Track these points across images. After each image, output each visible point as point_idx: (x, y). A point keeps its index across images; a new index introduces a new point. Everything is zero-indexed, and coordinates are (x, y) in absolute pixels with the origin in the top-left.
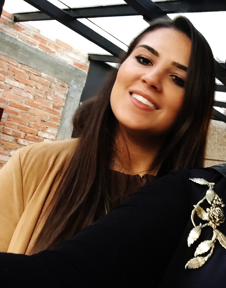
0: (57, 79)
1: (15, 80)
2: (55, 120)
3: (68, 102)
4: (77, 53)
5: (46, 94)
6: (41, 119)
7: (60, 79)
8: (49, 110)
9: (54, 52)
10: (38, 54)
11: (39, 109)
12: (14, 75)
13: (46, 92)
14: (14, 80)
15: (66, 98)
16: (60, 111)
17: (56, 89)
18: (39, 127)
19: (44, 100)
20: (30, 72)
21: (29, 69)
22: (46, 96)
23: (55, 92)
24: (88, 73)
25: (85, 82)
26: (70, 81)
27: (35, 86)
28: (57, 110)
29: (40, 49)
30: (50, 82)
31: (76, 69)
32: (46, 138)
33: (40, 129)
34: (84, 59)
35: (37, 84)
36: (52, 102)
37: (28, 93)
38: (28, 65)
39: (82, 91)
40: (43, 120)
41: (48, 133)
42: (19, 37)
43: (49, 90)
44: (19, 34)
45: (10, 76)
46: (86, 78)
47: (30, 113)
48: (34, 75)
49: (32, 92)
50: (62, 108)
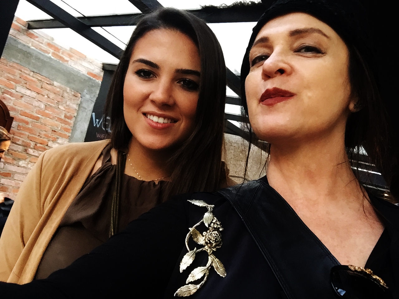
0: (70, 88)
1: (28, 88)
2: (66, 130)
3: (80, 112)
4: (91, 63)
5: (58, 104)
6: (51, 129)
7: (72, 89)
8: (61, 119)
9: (67, 61)
10: (52, 62)
11: (50, 118)
12: (26, 83)
13: (58, 102)
14: (26, 88)
15: (78, 108)
16: (72, 122)
17: (68, 98)
18: (50, 137)
19: (56, 110)
20: (43, 80)
21: (42, 78)
22: (58, 105)
23: (68, 101)
24: (102, 82)
25: (98, 92)
26: (83, 91)
27: (47, 95)
28: (69, 121)
29: (53, 58)
30: (62, 91)
31: (90, 79)
33: (51, 139)
34: (97, 69)
35: (49, 93)
36: (64, 112)
37: (40, 102)
38: (40, 74)
39: (95, 101)
40: (54, 130)
41: (58, 143)
42: (32, 45)
43: (61, 99)
44: (33, 41)
45: (21, 84)
46: (99, 88)
47: (41, 122)
48: (46, 84)
49: (43, 101)
50: (74, 119)
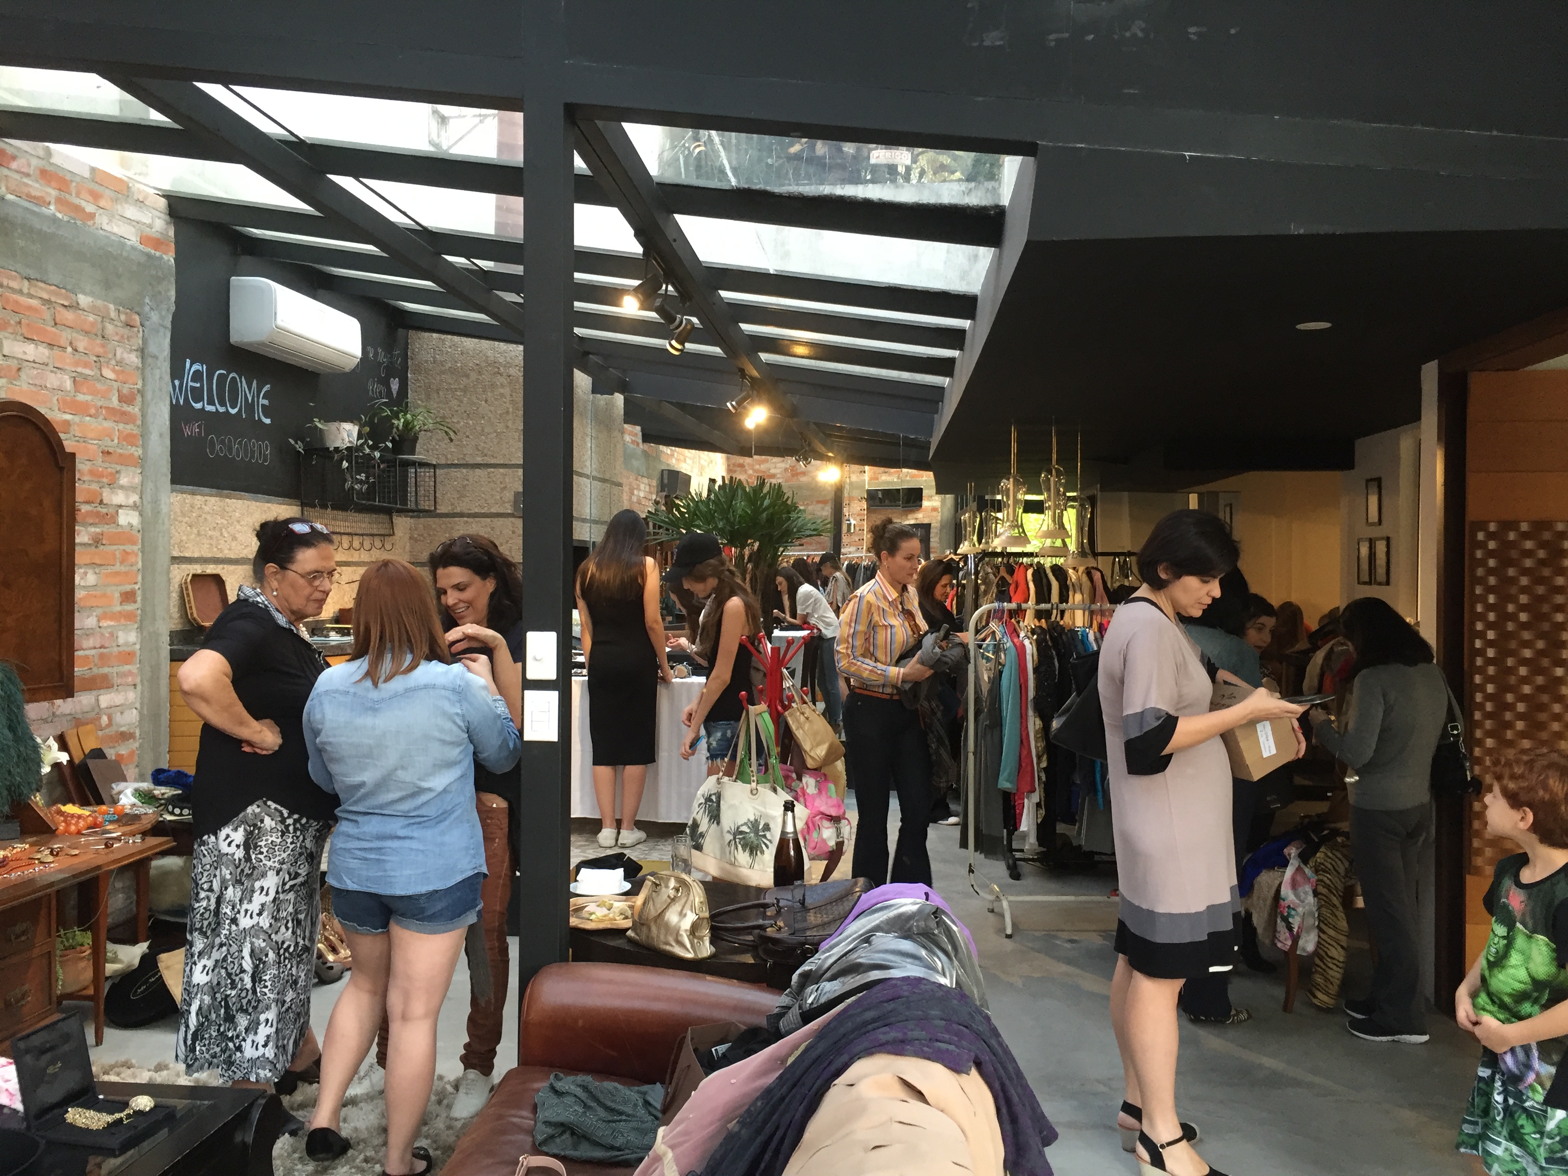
0: (115, 304)
1: (28, 339)
2: (129, 439)
3: (148, 371)
4: (142, 202)
5: (98, 364)
6: (101, 450)
7: (118, 303)
8: (111, 411)
9: (92, 216)
10: (61, 233)
11: (91, 416)
12: (20, 323)
13: (98, 356)
14: (21, 338)
15: (142, 363)
16: (135, 410)
17: (116, 338)
18: (101, 476)
19: (99, 386)
20: (53, 299)
21: (49, 292)
22: (100, 369)
23: (118, 349)
24: (175, 260)
25: (173, 293)
26: (142, 304)
27: (71, 343)
28: (129, 409)
29: (59, 215)
30: (99, 319)
31: (149, 256)
32: (120, 506)
33: (105, 480)
34: (159, 218)
35: (75, 335)
36: (115, 385)
37: (59, 371)
38: (44, 279)
39: (169, 325)
40: (106, 449)
41: (122, 487)
42: (7, 189)
43: (103, 346)
44: (6, 176)
45: (10, 330)
46: (173, 280)
47: (75, 437)
48: (62, 309)
49: (66, 367)
50: (139, 398)
